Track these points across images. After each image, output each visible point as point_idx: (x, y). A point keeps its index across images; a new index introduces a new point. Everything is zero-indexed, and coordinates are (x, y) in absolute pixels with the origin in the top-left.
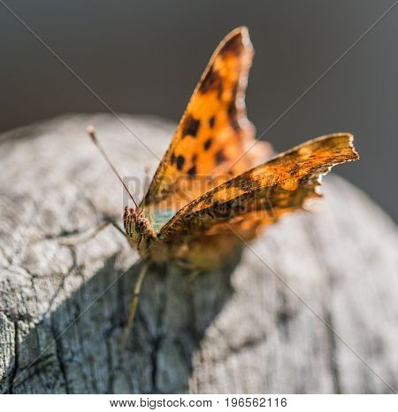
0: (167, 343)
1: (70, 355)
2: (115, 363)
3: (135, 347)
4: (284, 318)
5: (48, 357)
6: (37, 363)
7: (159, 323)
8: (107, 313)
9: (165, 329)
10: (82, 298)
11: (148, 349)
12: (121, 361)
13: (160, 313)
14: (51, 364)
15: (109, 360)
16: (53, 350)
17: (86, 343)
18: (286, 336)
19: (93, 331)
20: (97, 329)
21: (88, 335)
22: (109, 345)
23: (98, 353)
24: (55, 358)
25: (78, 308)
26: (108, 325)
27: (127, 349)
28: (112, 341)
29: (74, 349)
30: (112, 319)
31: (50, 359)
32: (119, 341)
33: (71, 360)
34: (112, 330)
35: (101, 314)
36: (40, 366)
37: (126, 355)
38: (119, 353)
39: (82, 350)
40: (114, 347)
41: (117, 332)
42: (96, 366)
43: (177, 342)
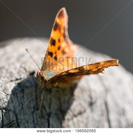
0: (53, 115)
1: (20, 120)
2: (36, 122)
3: (42, 117)
4: (91, 104)
5: (13, 121)
6: (10, 124)
7: (50, 108)
8: (32, 106)
9: (51, 110)
10: (24, 101)
11: (47, 117)
12: (37, 122)
13: (50, 104)
14: (14, 124)
15: (34, 121)
16: (15, 119)
17: (25, 116)
18: (92, 110)
19: (28, 112)
20: (29, 111)
21: (26, 113)
22: (33, 117)
23: (30, 119)
24: (15, 121)
25: (23, 105)
26: (33, 110)
27: (39, 117)
28: (34, 115)
29: (22, 118)
30: (34, 108)
32: (36, 115)
33: (21, 122)
34: (34, 111)
35: (30, 106)
36: (11, 124)
37: (39, 119)
38: (37, 119)
39: (24, 118)
40: (35, 117)
41: (36, 111)
42: (29, 123)
43: (56, 114)
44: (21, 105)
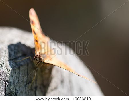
0: (38, 88)
1: (17, 91)
2: (27, 93)
3: (31, 89)
4: (62, 82)
5: (13, 91)
7: (36, 83)
8: (25, 80)
9: (37, 85)
10: (20, 76)
11: (34, 90)
12: (28, 93)
13: (36, 80)
14: (14, 93)
15: (26, 93)
16: (14, 90)
17: (20, 88)
18: (63, 87)
20: (23, 85)
21: (21, 86)
22: (26, 89)
23: (23, 91)
25: (19, 79)
26: (25, 83)
27: (30, 90)
28: (26, 87)
29: (18, 89)
30: (26, 82)
31: (13, 92)
33: (18, 93)
34: (26, 85)
35: (24, 80)
36: (11, 94)
37: (29, 91)
38: (28, 91)
39: (20, 90)
40: (27, 89)
41: (27, 85)
43: (40, 88)
44: (18, 79)
